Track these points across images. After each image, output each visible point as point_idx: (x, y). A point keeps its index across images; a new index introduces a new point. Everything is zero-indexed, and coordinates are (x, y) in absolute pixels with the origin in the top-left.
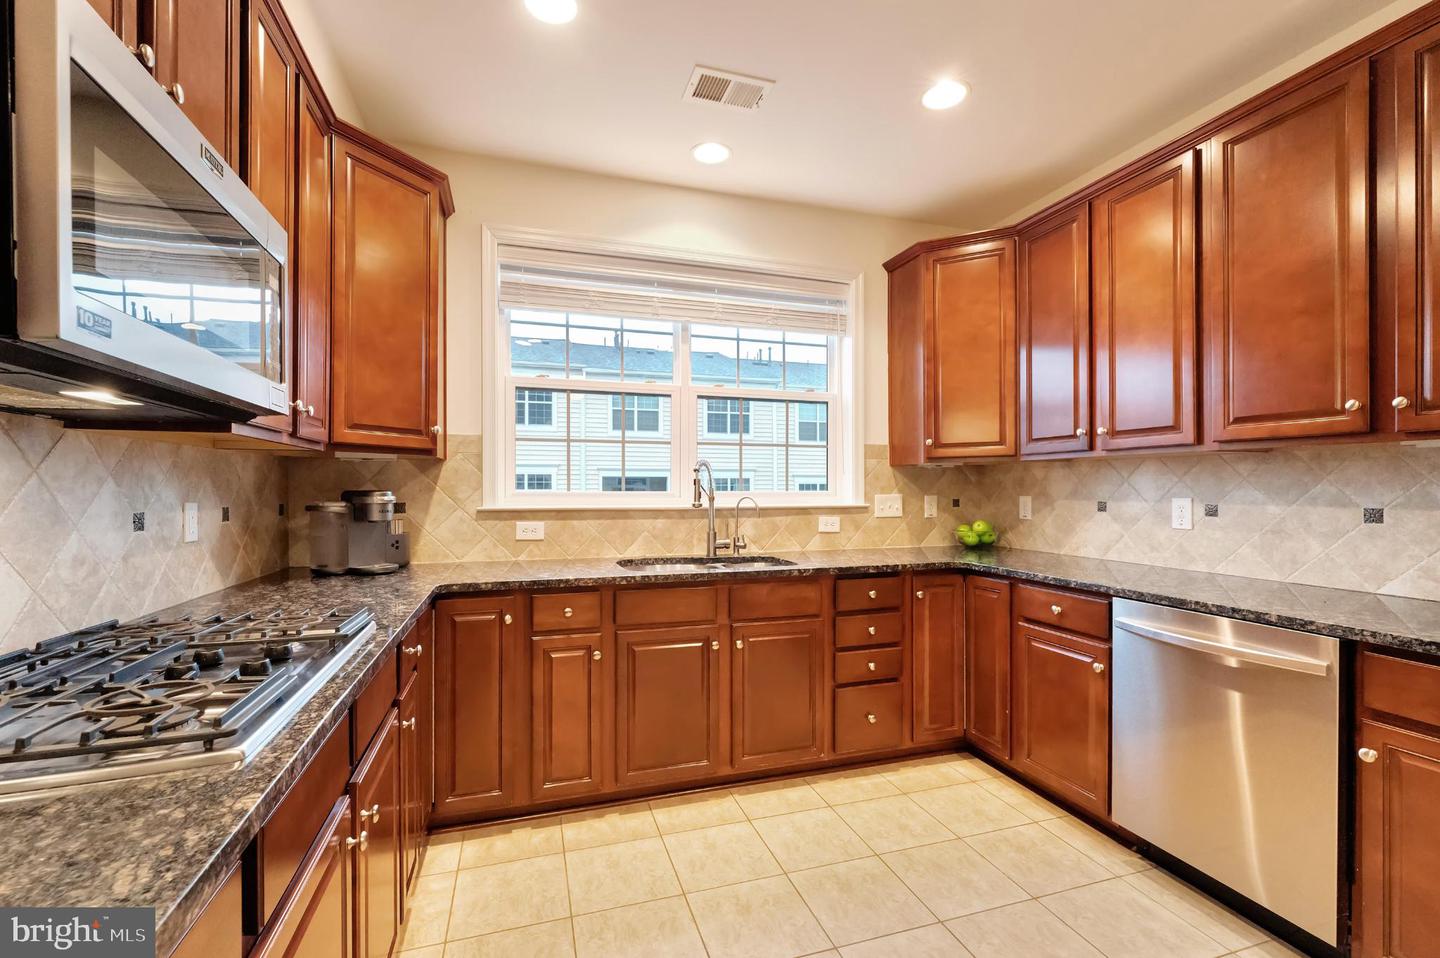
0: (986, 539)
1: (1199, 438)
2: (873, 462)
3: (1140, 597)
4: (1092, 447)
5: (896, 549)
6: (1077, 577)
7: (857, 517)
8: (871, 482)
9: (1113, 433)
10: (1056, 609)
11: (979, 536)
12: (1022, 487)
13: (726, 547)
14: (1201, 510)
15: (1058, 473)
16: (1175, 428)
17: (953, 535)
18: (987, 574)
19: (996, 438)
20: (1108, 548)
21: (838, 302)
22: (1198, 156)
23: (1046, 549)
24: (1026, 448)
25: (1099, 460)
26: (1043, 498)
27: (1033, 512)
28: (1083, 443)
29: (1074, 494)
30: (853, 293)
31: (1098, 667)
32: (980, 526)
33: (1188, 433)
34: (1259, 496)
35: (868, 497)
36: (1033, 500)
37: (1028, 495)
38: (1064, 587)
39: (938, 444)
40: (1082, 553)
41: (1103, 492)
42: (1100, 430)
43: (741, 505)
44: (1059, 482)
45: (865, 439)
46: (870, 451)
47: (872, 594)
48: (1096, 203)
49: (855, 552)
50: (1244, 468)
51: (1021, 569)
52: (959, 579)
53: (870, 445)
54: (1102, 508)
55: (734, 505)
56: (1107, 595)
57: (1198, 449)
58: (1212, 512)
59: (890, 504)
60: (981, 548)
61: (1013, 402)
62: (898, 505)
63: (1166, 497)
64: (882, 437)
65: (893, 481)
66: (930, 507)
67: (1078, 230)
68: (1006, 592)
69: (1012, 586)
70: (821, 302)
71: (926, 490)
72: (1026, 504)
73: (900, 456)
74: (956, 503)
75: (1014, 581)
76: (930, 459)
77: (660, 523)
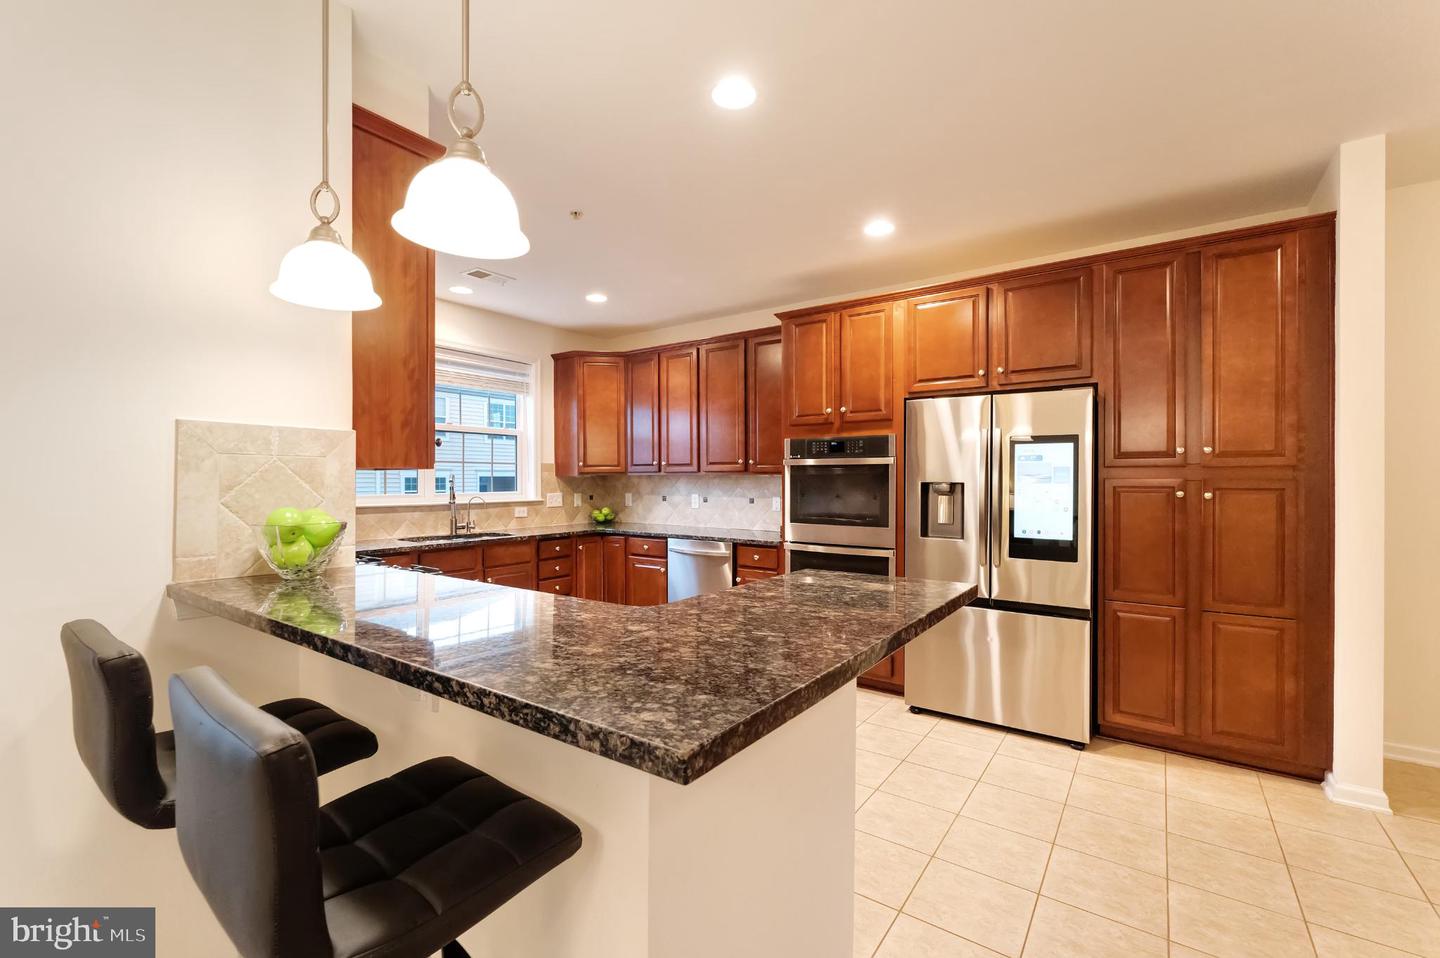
0: (609, 518)
1: (699, 470)
2: (546, 473)
3: (677, 537)
4: (660, 471)
5: (559, 525)
6: (653, 532)
7: (539, 507)
8: (545, 487)
9: (668, 465)
10: (646, 547)
11: (606, 516)
12: (627, 488)
13: (463, 528)
14: (702, 500)
15: (644, 482)
16: (690, 464)
17: (590, 516)
18: (614, 534)
19: (616, 463)
20: (667, 520)
21: (524, 375)
22: (698, 350)
23: (639, 522)
24: (630, 469)
25: (663, 476)
26: (638, 495)
27: (633, 501)
28: (656, 468)
29: (652, 492)
30: (533, 371)
31: (663, 570)
32: (606, 511)
33: (694, 468)
34: (720, 493)
35: (543, 495)
36: (633, 496)
37: (630, 492)
38: (649, 536)
39: (585, 465)
40: (656, 522)
41: (665, 491)
42: (663, 463)
43: (473, 501)
44: (645, 486)
45: (542, 459)
46: (544, 467)
47: (558, 548)
48: (662, 355)
49: (536, 528)
50: (716, 481)
51: (631, 530)
52: (598, 538)
53: (546, 464)
54: (664, 499)
55: (467, 502)
56: (665, 538)
57: (699, 474)
58: (705, 501)
59: (555, 499)
60: (607, 522)
61: (625, 441)
62: (560, 500)
63: (689, 494)
64: (551, 459)
65: (557, 485)
66: (577, 500)
67: (654, 364)
68: (623, 542)
69: (626, 541)
70: (514, 374)
71: (575, 490)
72: (629, 497)
73: (561, 469)
74: (591, 498)
75: (627, 536)
76: (581, 473)
77: (417, 515)
